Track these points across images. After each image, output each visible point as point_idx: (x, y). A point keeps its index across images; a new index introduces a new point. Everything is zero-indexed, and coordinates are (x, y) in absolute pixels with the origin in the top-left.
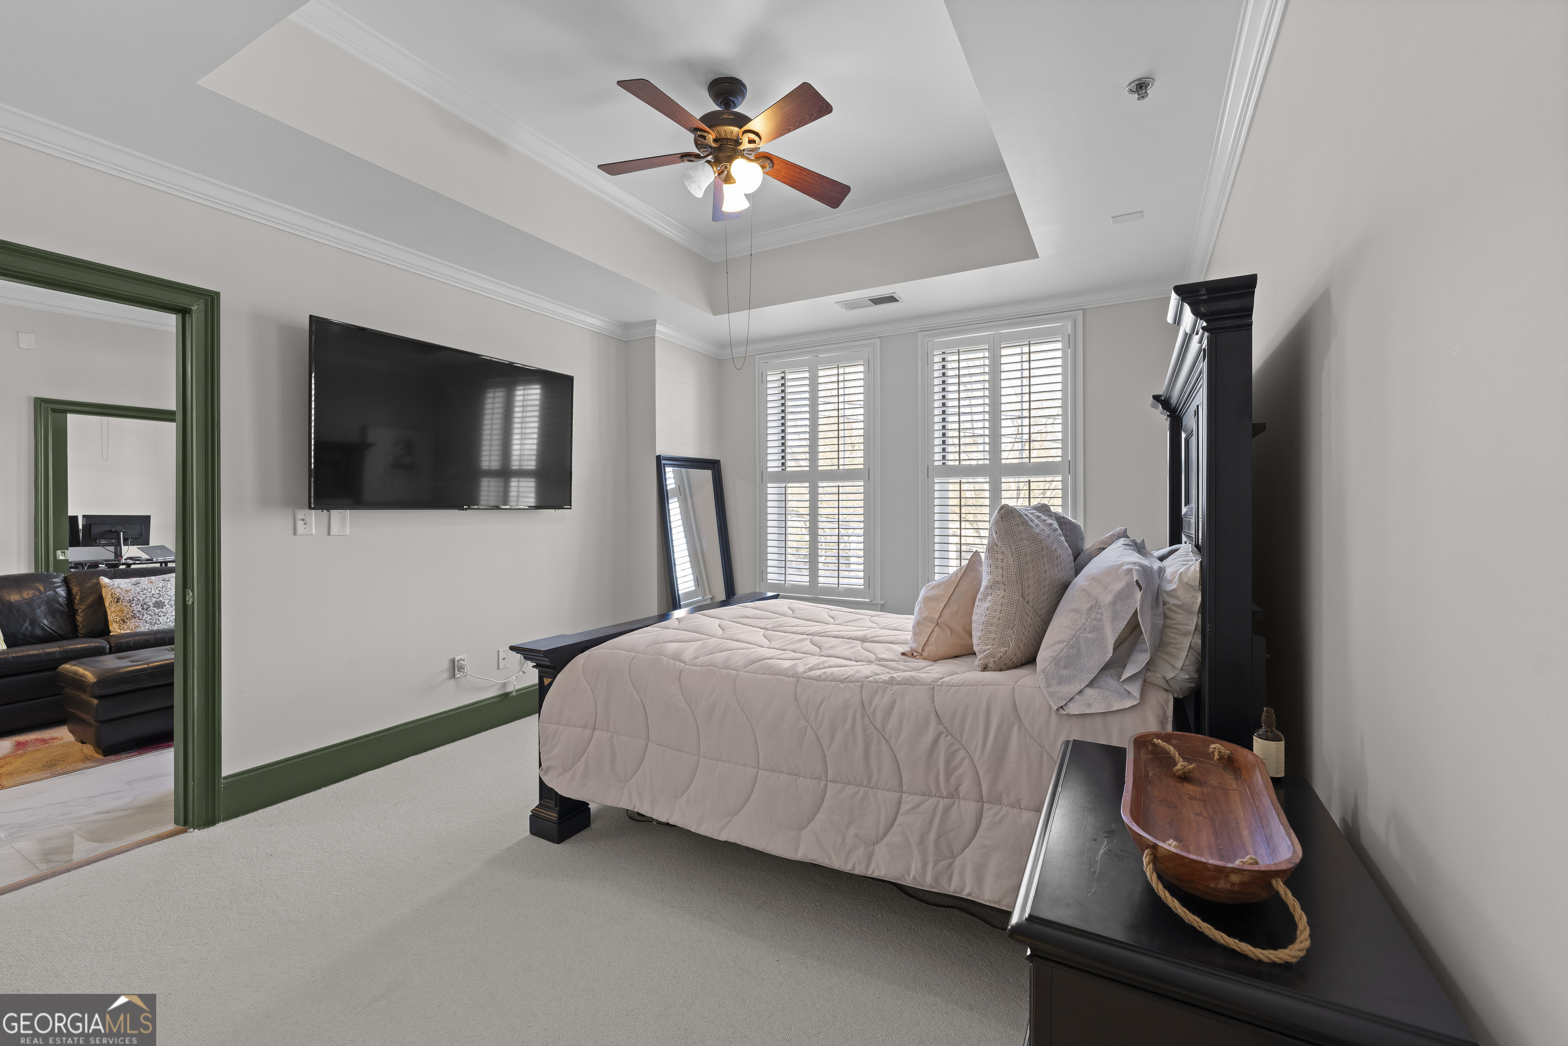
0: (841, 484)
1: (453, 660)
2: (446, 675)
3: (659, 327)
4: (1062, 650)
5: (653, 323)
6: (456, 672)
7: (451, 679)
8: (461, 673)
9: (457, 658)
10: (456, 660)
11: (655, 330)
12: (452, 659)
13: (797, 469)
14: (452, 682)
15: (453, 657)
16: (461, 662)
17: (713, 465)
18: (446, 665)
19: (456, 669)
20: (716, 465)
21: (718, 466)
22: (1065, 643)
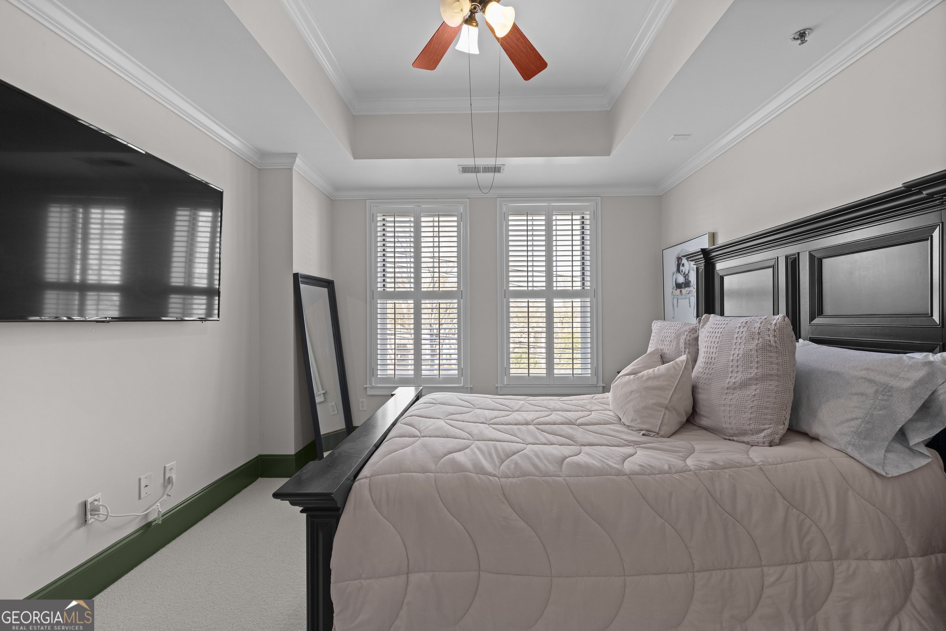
0: (441, 301)
1: (85, 504)
2: (74, 524)
3: (298, 161)
4: (860, 426)
5: (294, 156)
6: (89, 516)
7: (81, 527)
8: (96, 517)
9: (90, 500)
10: (89, 502)
11: (294, 162)
12: (82, 503)
13: (403, 290)
14: (83, 530)
15: (83, 500)
16: (96, 503)
17: (329, 284)
18: (74, 511)
19: (88, 513)
20: (331, 284)
21: (332, 284)
22: (860, 420)
